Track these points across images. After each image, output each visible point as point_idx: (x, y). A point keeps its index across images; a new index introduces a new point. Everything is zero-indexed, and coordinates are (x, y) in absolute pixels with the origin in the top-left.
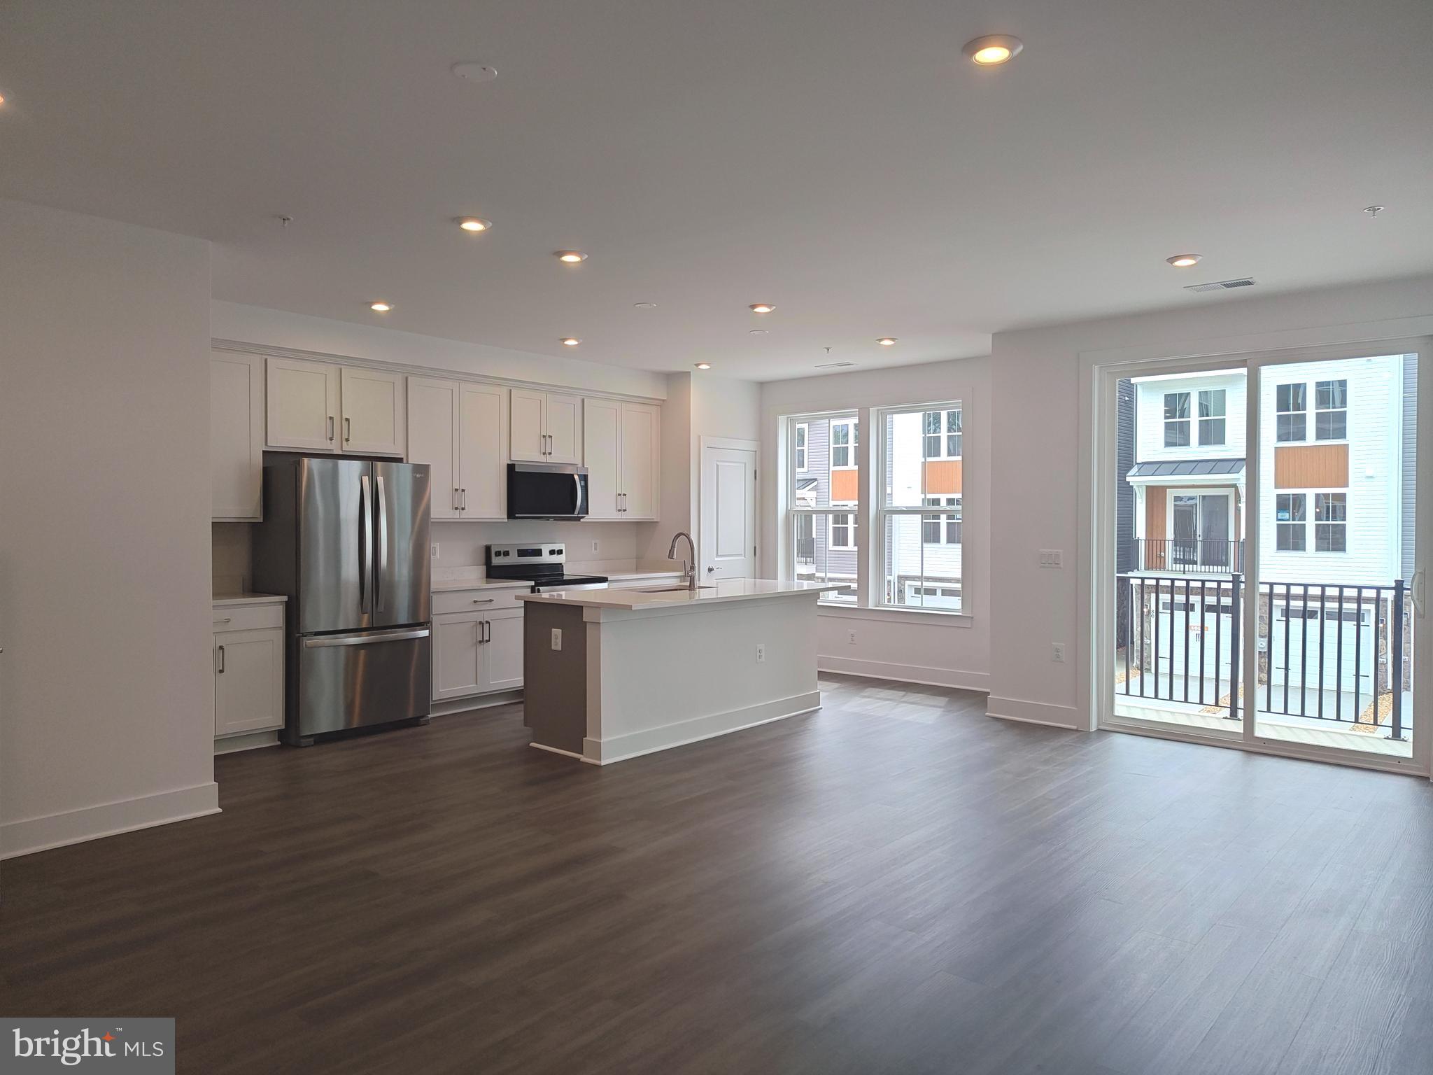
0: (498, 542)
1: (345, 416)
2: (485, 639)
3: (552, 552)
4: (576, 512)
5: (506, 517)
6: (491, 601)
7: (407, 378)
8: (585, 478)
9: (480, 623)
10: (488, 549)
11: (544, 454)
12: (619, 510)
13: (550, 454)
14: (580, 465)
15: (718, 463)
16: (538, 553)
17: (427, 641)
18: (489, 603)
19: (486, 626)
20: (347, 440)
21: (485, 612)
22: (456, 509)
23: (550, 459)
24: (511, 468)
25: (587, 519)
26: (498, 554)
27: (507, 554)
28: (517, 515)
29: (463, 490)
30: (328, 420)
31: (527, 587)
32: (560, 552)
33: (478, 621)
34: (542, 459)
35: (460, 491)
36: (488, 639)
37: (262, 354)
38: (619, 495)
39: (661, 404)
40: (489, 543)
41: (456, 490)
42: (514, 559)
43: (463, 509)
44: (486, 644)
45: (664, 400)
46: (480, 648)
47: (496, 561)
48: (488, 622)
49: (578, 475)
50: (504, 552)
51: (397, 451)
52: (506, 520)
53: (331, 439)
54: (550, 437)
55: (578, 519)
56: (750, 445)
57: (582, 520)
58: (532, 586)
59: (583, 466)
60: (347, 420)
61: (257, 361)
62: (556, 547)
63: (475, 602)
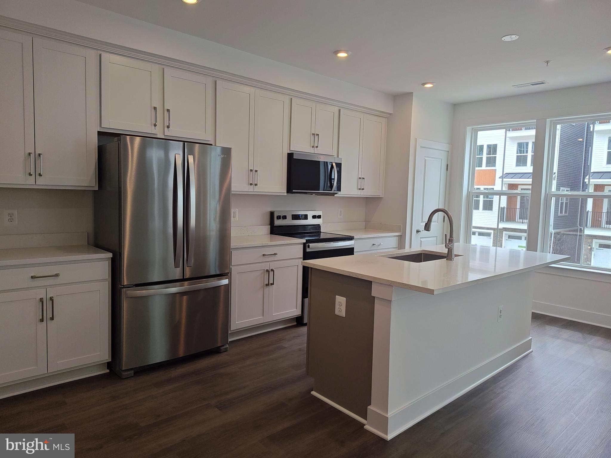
0: (279, 210)
1: (166, 107)
2: (270, 282)
3: (314, 217)
4: (333, 190)
5: (286, 192)
6: (275, 254)
7: (216, 82)
8: (339, 165)
9: (267, 271)
10: (272, 214)
11: (313, 147)
12: (359, 189)
13: (317, 147)
14: (336, 156)
15: (426, 158)
16: (306, 217)
17: (228, 287)
18: (275, 255)
19: (271, 273)
20: (168, 127)
21: (271, 263)
22: (251, 184)
23: (316, 151)
24: (290, 156)
25: (340, 194)
26: (279, 217)
27: (285, 217)
28: (294, 191)
29: (256, 171)
30: (153, 110)
31: (301, 244)
32: (319, 217)
33: (265, 270)
34: (311, 151)
35: (254, 171)
36: (272, 282)
37: (97, 49)
38: (360, 178)
39: (388, 117)
40: (272, 210)
41: (251, 170)
42: (289, 222)
43: (256, 185)
44: (270, 286)
45: (390, 114)
46: (267, 289)
47: (277, 222)
48: (272, 270)
49: (336, 163)
50: (283, 216)
51: (207, 137)
52: (286, 194)
53: (155, 125)
54: (318, 135)
55: (333, 194)
56: (445, 147)
57: (335, 195)
58: (304, 243)
59: (338, 157)
60: (168, 110)
61: (92, 55)
62: (317, 213)
63: (264, 255)
